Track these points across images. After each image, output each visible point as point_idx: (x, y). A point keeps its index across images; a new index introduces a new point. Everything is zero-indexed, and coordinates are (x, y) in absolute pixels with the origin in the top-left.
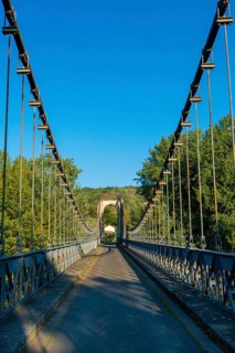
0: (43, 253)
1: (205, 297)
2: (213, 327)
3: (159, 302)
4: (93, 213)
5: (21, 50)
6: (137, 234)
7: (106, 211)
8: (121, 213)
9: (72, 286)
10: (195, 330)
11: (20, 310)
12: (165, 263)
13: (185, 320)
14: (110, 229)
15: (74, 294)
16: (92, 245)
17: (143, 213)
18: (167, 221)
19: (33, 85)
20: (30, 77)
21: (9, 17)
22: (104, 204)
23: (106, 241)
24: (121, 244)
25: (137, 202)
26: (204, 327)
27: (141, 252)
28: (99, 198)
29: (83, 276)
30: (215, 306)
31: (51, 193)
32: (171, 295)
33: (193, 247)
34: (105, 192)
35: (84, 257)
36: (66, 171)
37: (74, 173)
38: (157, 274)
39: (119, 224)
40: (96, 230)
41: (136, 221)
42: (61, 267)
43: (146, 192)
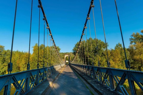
0: (53, 67)
1: (86, 75)
2: (88, 81)
3: (77, 76)
4: (63, 58)
5: (47, 23)
6: (73, 62)
7: (66, 58)
8: (69, 58)
9: (59, 73)
10: (84, 82)
11: (48, 79)
12: (78, 68)
13: (82, 80)
14: (67, 61)
15: (60, 75)
16: (63, 65)
17: (74, 58)
18: (79, 59)
19: (50, 31)
20: (49, 29)
21: (44, 16)
22: (66, 56)
23: (66, 64)
24: (70, 64)
25: (73, 56)
26: (86, 81)
27: (73, 66)
28: (65, 55)
29: (61, 71)
30: (89, 77)
31: (54, 54)
32: (80, 75)
33: (84, 65)
34: (66, 54)
35: (62, 67)
36: (57, 49)
37: (59, 50)
38: (77, 70)
39: (69, 60)
40: (64, 61)
41: (72, 60)
42: (57, 70)
43: (74, 53)
